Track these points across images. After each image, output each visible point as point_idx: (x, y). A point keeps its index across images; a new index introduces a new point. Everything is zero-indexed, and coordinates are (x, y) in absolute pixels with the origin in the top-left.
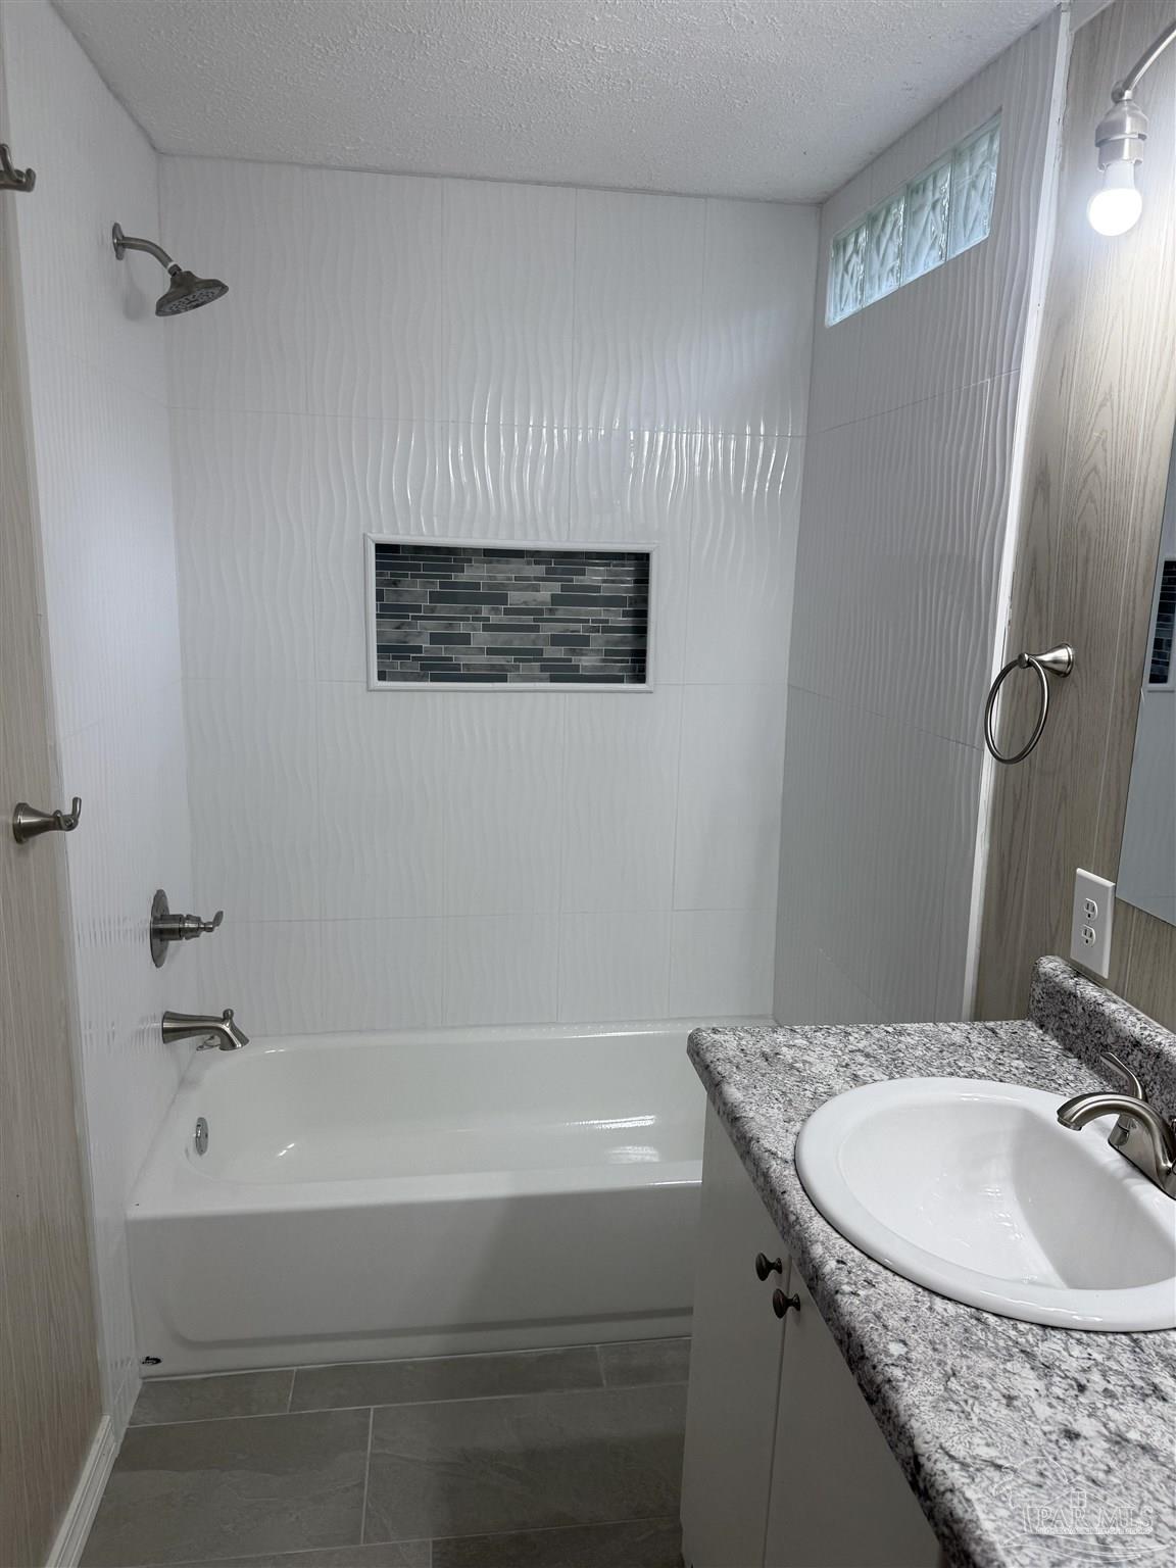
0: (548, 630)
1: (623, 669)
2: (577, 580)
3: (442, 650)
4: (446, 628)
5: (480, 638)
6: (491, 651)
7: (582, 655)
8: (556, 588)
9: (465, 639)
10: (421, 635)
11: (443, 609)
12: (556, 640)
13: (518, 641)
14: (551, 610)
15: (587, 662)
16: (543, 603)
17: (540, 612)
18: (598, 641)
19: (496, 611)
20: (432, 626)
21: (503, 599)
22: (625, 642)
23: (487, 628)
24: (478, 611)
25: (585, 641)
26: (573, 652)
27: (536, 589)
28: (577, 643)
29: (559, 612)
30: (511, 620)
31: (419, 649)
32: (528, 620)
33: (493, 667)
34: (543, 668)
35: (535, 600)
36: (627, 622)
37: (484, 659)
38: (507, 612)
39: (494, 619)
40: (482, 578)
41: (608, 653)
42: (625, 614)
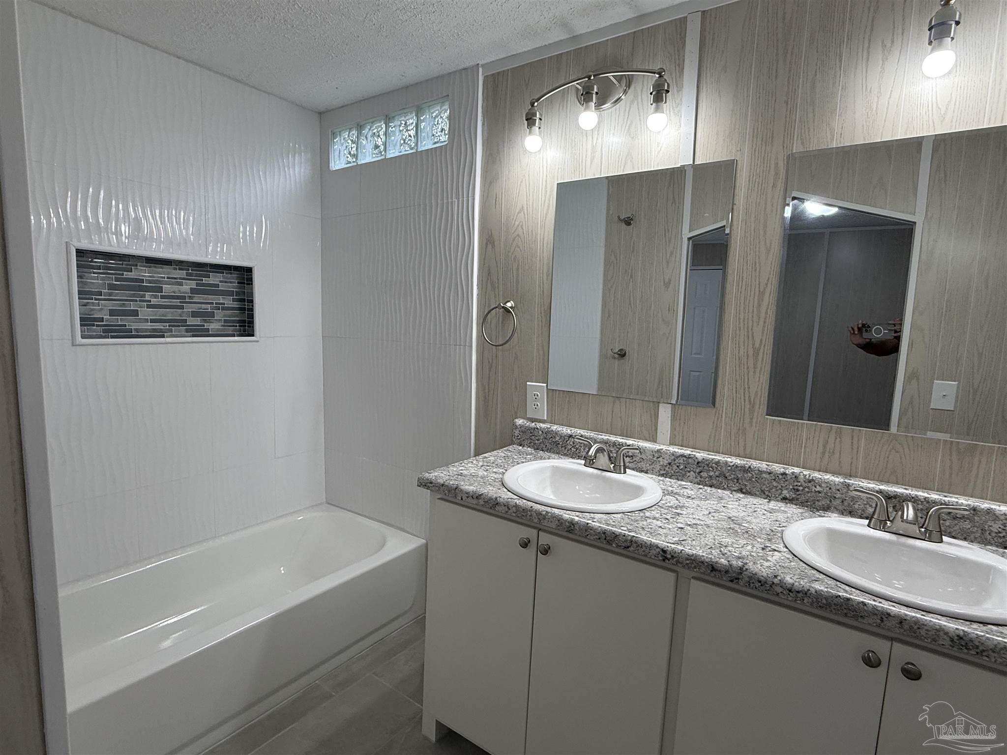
0: (189, 308)
1: (234, 330)
2: (205, 280)
3: (119, 320)
4: (121, 306)
5: (145, 312)
6: (152, 321)
7: (211, 322)
8: (193, 284)
9: (135, 313)
10: (102, 309)
11: (118, 294)
12: (194, 314)
13: (170, 314)
14: (190, 296)
15: (213, 326)
16: (186, 293)
17: (184, 297)
18: (219, 315)
19: (156, 297)
20: (110, 305)
21: (160, 290)
22: (236, 316)
23: (149, 307)
24: (144, 296)
25: (212, 315)
26: (205, 321)
27: (181, 284)
28: (207, 316)
29: (194, 298)
30: (165, 302)
31: (102, 320)
32: (176, 302)
33: (155, 330)
34: (187, 331)
35: (180, 291)
36: (236, 305)
37: (149, 326)
38: (163, 297)
39: (154, 301)
40: (145, 276)
41: (225, 321)
42: (234, 300)
